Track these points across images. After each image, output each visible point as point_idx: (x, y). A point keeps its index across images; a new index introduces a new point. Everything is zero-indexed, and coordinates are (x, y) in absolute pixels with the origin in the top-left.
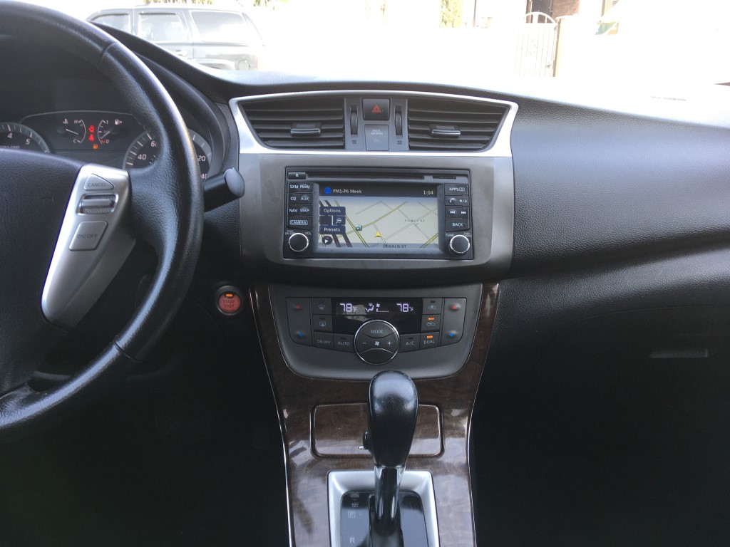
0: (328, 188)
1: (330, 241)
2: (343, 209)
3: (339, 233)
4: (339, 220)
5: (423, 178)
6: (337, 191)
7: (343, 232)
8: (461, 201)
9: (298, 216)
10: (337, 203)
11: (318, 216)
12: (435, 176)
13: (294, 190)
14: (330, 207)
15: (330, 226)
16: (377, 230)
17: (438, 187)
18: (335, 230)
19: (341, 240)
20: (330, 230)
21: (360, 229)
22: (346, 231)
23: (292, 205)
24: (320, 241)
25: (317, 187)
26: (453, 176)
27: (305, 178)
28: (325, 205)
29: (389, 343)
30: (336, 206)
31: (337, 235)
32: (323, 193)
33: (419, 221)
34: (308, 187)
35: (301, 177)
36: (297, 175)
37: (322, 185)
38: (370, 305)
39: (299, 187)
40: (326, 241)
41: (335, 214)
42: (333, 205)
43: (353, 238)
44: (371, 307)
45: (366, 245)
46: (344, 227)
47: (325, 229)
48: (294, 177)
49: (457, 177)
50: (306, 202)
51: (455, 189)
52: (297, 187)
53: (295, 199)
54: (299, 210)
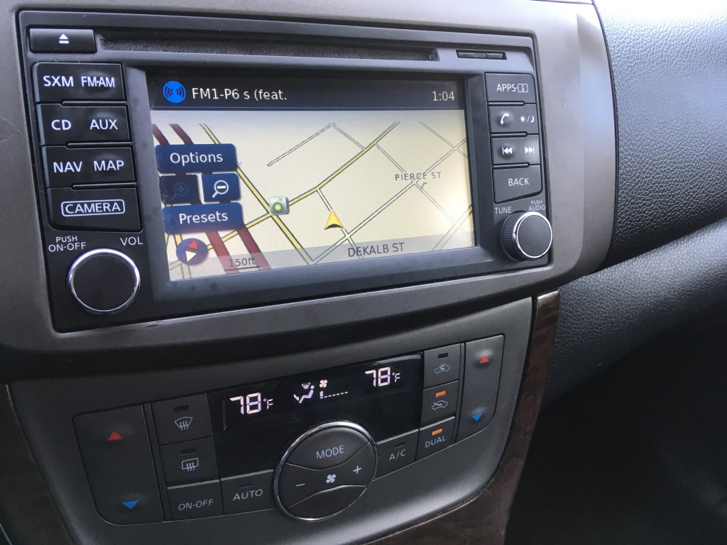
0: (174, 85)
1: (201, 251)
2: (229, 152)
3: (225, 226)
4: (221, 188)
5: (436, 58)
6: (205, 93)
7: (236, 222)
8: (523, 119)
9: (86, 185)
10: (210, 133)
11: (152, 176)
12: (463, 49)
13: (59, 95)
14: (188, 146)
15: (197, 208)
16: (328, 206)
17: (471, 82)
18: (211, 218)
19: (235, 245)
20: (196, 219)
21: (285, 210)
22: (247, 218)
23: (60, 146)
24: (172, 255)
25: (138, 81)
26: (500, 51)
27: (94, 51)
28: (174, 140)
29: (357, 470)
30: (207, 141)
31: (222, 234)
32: (161, 102)
33: (429, 176)
34: (111, 82)
35: (78, 46)
36: (64, 39)
37: (156, 73)
38: (306, 387)
39: (77, 81)
40: (190, 255)
41: (207, 168)
42: (199, 138)
43: (268, 238)
44: (307, 392)
45: (301, 251)
46: (239, 209)
47: (182, 218)
48: (51, 46)
49: (509, 55)
50: (108, 135)
51: (508, 87)
52: (69, 82)
53: (66, 125)
54: (88, 166)
